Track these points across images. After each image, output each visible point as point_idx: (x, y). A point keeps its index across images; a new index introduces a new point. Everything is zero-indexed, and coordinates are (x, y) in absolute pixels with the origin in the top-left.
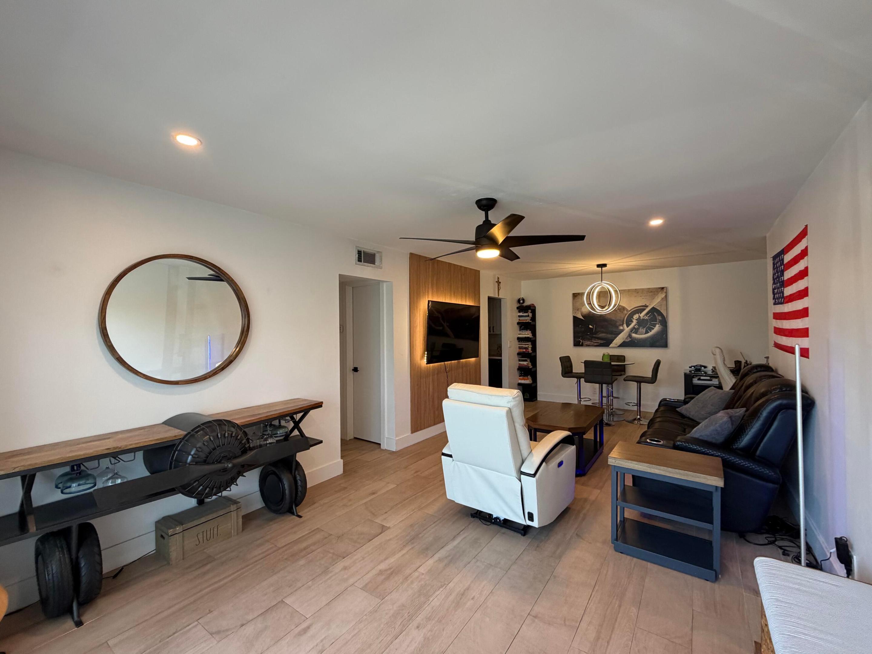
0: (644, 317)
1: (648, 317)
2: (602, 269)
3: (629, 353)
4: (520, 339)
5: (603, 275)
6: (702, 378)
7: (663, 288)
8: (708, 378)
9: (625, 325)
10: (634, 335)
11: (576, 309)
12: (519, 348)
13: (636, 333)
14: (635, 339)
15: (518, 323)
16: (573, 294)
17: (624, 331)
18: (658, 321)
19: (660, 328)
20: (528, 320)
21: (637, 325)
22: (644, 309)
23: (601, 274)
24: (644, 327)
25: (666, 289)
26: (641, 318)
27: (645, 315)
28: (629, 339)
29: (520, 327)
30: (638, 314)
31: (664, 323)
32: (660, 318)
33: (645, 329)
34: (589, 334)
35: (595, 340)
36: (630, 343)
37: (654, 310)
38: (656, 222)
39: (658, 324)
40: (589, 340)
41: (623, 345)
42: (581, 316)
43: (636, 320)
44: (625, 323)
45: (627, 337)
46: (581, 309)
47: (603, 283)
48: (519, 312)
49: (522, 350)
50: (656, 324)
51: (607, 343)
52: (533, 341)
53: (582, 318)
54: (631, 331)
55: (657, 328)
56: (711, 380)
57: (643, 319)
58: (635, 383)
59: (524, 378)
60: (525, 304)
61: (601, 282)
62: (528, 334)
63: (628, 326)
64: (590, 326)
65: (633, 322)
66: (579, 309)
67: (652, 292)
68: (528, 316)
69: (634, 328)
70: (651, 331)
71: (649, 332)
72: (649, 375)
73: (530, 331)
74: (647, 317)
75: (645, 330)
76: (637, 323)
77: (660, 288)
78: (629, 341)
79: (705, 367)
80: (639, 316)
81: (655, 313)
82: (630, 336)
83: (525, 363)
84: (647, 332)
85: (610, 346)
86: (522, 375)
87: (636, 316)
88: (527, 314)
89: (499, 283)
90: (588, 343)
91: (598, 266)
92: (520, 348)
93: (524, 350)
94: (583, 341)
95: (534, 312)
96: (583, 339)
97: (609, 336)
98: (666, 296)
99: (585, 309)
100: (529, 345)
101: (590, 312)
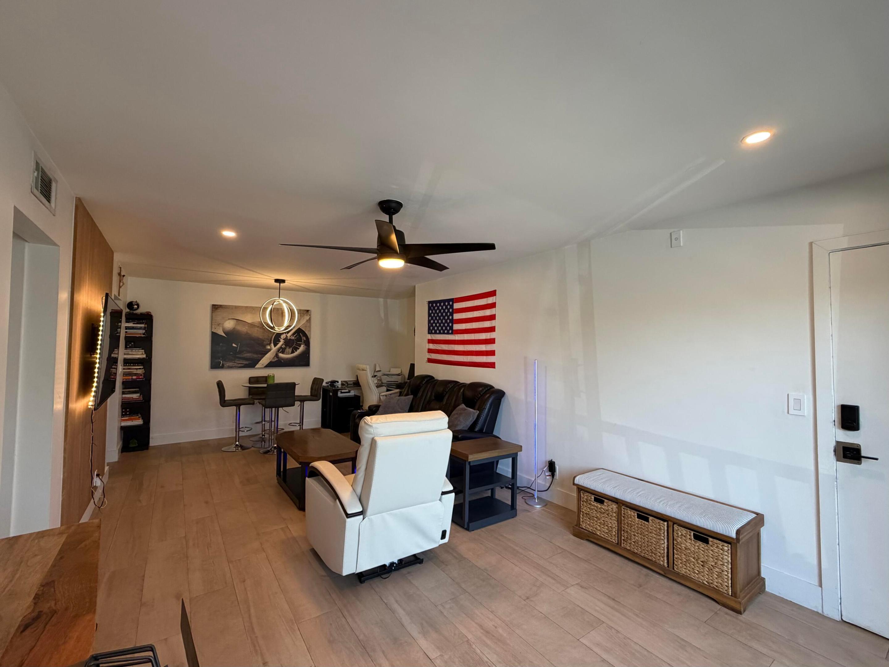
0: (291, 337)
1: (295, 337)
2: (280, 285)
3: (277, 374)
4: (127, 362)
5: (280, 291)
6: (343, 391)
7: (308, 311)
9: (272, 345)
10: (281, 355)
11: (215, 324)
12: (124, 374)
13: (283, 353)
14: (283, 359)
15: (125, 338)
16: (213, 305)
17: (272, 351)
18: (303, 341)
19: (305, 348)
20: (140, 333)
21: (284, 345)
22: (291, 330)
23: (279, 290)
24: (290, 347)
25: (310, 312)
26: (288, 338)
27: (291, 335)
28: (276, 359)
29: (127, 344)
30: (286, 334)
31: (307, 343)
32: (304, 338)
33: (291, 348)
34: (231, 353)
35: (240, 361)
36: (277, 363)
37: (299, 331)
39: (303, 344)
40: (233, 361)
41: (271, 365)
42: (223, 333)
43: (283, 339)
44: (272, 342)
45: (274, 357)
46: (223, 324)
47: (281, 300)
49: (130, 377)
50: (301, 344)
51: (252, 364)
52: (147, 363)
53: (224, 335)
54: (278, 350)
55: (302, 348)
57: (290, 339)
58: (299, 403)
59: (132, 417)
60: (139, 311)
61: (278, 298)
62: (139, 354)
63: (275, 346)
64: (234, 345)
65: (280, 341)
66: (220, 324)
68: (142, 328)
69: (281, 347)
70: (296, 351)
71: (294, 352)
73: (142, 349)
74: (293, 337)
75: (291, 350)
76: (284, 342)
77: (306, 310)
78: (276, 361)
79: (338, 382)
80: (286, 336)
81: (300, 334)
82: (277, 355)
83: (135, 396)
84: (293, 352)
85: (256, 367)
86: (126, 415)
87: (283, 336)
88: (140, 326)
89: (121, 276)
90: (230, 364)
91: (277, 281)
92: (126, 374)
93: (134, 377)
94: (224, 362)
95: (150, 323)
96: (224, 360)
97: (255, 356)
98: (310, 319)
99: (229, 325)
100: (139, 370)
101: (234, 328)
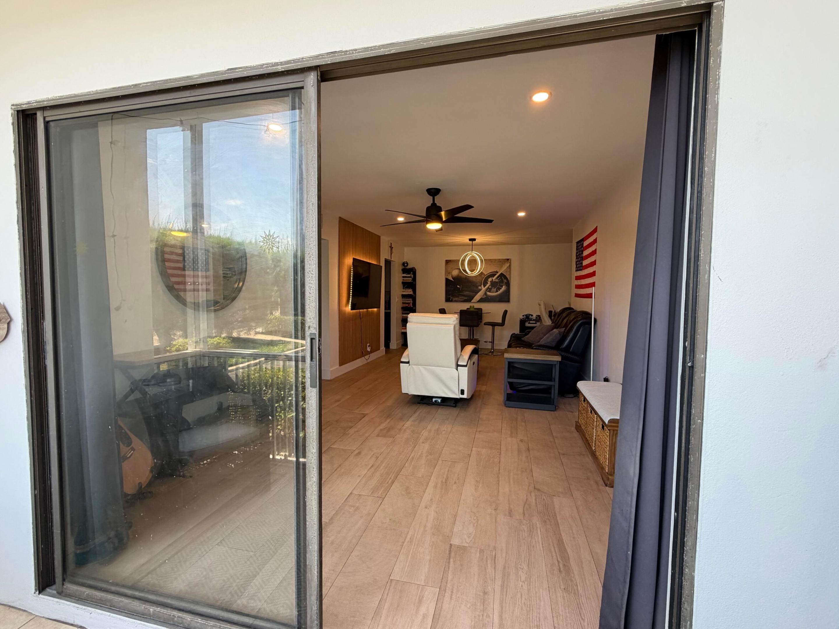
1: (498, 280)
2: (472, 242)
3: (486, 307)
4: (404, 296)
5: (473, 246)
6: (531, 322)
7: (508, 259)
8: (534, 322)
9: (482, 286)
10: (488, 293)
11: (447, 272)
13: (490, 292)
14: (490, 296)
15: (403, 283)
16: (447, 260)
17: (482, 290)
18: (504, 283)
20: (410, 280)
21: (490, 286)
22: (496, 274)
23: (471, 246)
24: (494, 288)
25: (510, 260)
26: (494, 281)
27: (496, 279)
28: (485, 296)
29: (404, 286)
30: (492, 278)
31: (508, 284)
32: (505, 281)
34: (457, 292)
35: (461, 297)
36: (485, 299)
37: (502, 275)
38: (521, 214)
39: (504, 285)
40: (458, 297)
41: (481, 301)
42: (451, 278)
43: (490, 282)
44: (482, 284)
46: (452, 272)
47: (473, 253)
48: (403, 273)
49: (405, 305)
51: (469, 299)
52: (413, 298)
53: (452, 280)
54: (487, 290)
55: (504, 288)
56: (536, 323)
58: (491, 327)
60: (409, 267)
61: (471, 252)
62: (410, 292)
63: (484, 287)
64: (458, 286)
65: (488, 283)
66: (450, 272)
67: (501, 262)
68: (411, 277)
69: (488, 288)
70: (499, 291)
72: (500, 321)
73: (411, 289)
75: (495, 290)
76: (491, 284)
77: (506, 259)
79: (532, 315)
81: (502, 277)
82: (485, 294)
84: (497, 291)
85: (472, 301)
87: (490, 279)
88: (410, 275)
89: (391, 248)
90: (456, 299)
91: (470, 240)
92: (403, 303)
93: (407, 305)
94: (453, 298)
95: (415, 274)
96: (453, 296)
97: (471, 294)
98: (510, 266)
99: (455, 273)
100: (410, 301)
101: (458, 275)
